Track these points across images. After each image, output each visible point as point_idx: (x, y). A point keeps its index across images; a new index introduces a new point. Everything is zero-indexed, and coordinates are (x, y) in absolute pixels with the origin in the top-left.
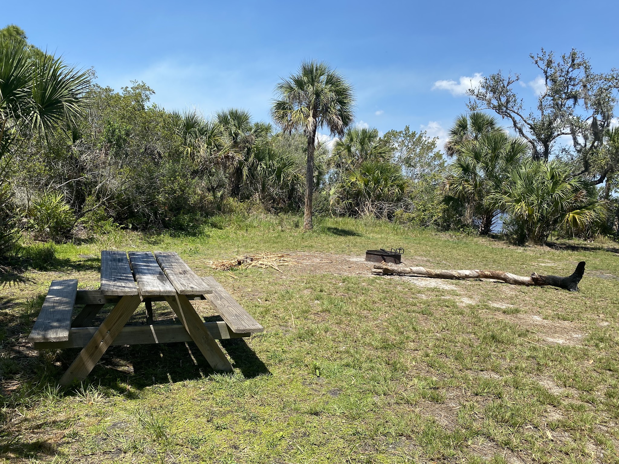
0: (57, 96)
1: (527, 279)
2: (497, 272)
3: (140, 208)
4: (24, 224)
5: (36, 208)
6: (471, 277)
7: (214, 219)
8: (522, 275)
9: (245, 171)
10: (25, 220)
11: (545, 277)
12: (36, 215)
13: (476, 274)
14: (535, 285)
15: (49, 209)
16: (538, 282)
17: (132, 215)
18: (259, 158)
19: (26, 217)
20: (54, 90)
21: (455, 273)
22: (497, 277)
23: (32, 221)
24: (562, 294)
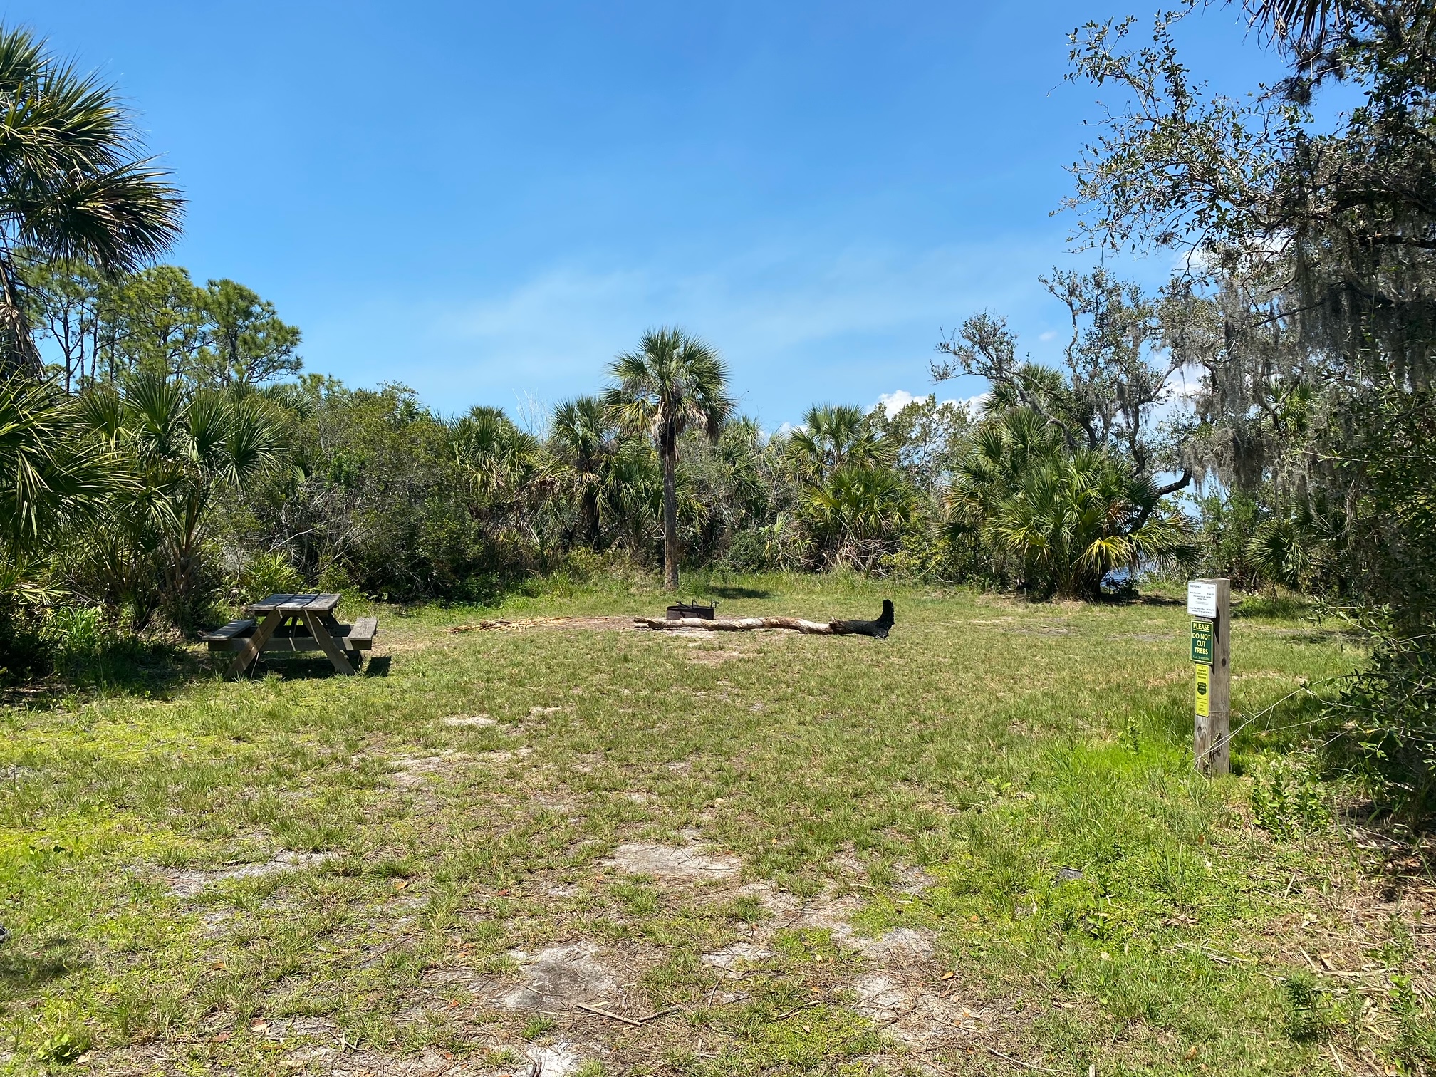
0: (252, 446)
1: (824, 626)
2: (788, 619)
3: (399, 568)
4: (234, 596)
5: (251, 574)
6: (754, 627)
7: (529, 583)
8: (819, 621)
9: (600, 501)
10: (236, 591)
11: (845, 623)
12: (250, 583)
13: (760, 623)
14: (835, 633)
15: (265, 574)
16: (838, 629)
17: (389, 580)
18: (624, 476)
19: (237, 587)
20: (250, 440)
21: (736, 623)
22: (786, 626)
23: (244, 592)
24: (866, 640)
